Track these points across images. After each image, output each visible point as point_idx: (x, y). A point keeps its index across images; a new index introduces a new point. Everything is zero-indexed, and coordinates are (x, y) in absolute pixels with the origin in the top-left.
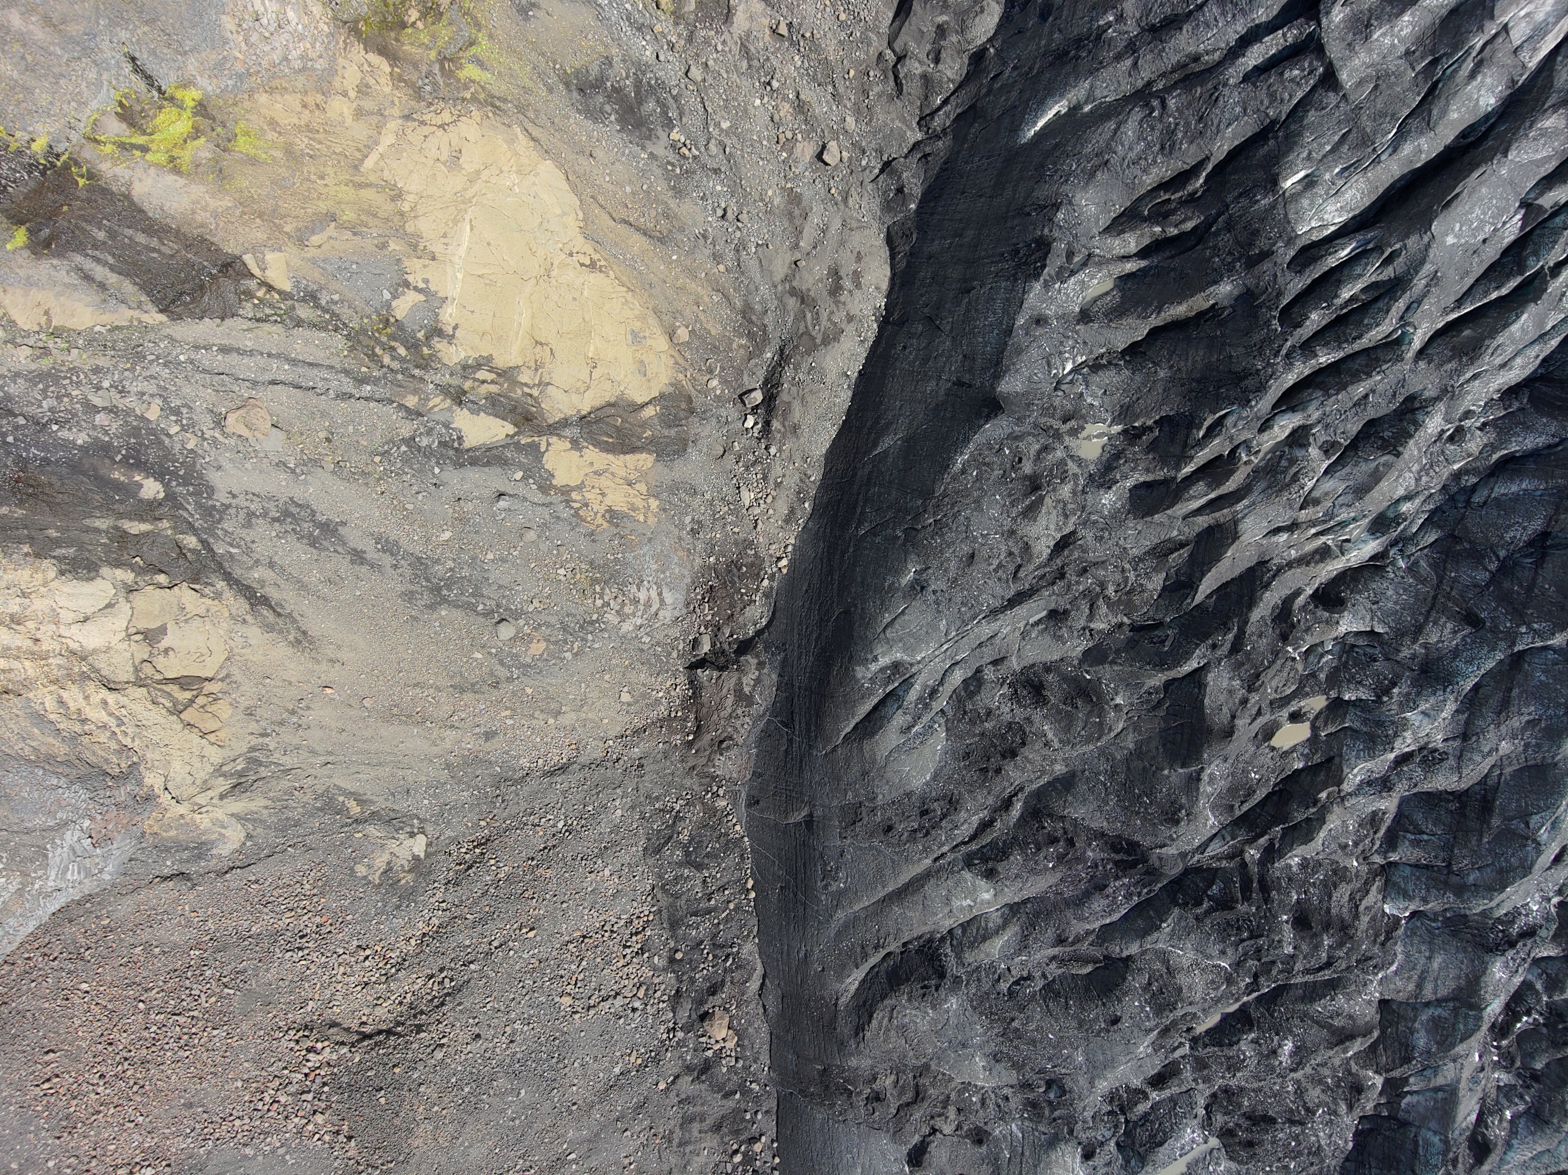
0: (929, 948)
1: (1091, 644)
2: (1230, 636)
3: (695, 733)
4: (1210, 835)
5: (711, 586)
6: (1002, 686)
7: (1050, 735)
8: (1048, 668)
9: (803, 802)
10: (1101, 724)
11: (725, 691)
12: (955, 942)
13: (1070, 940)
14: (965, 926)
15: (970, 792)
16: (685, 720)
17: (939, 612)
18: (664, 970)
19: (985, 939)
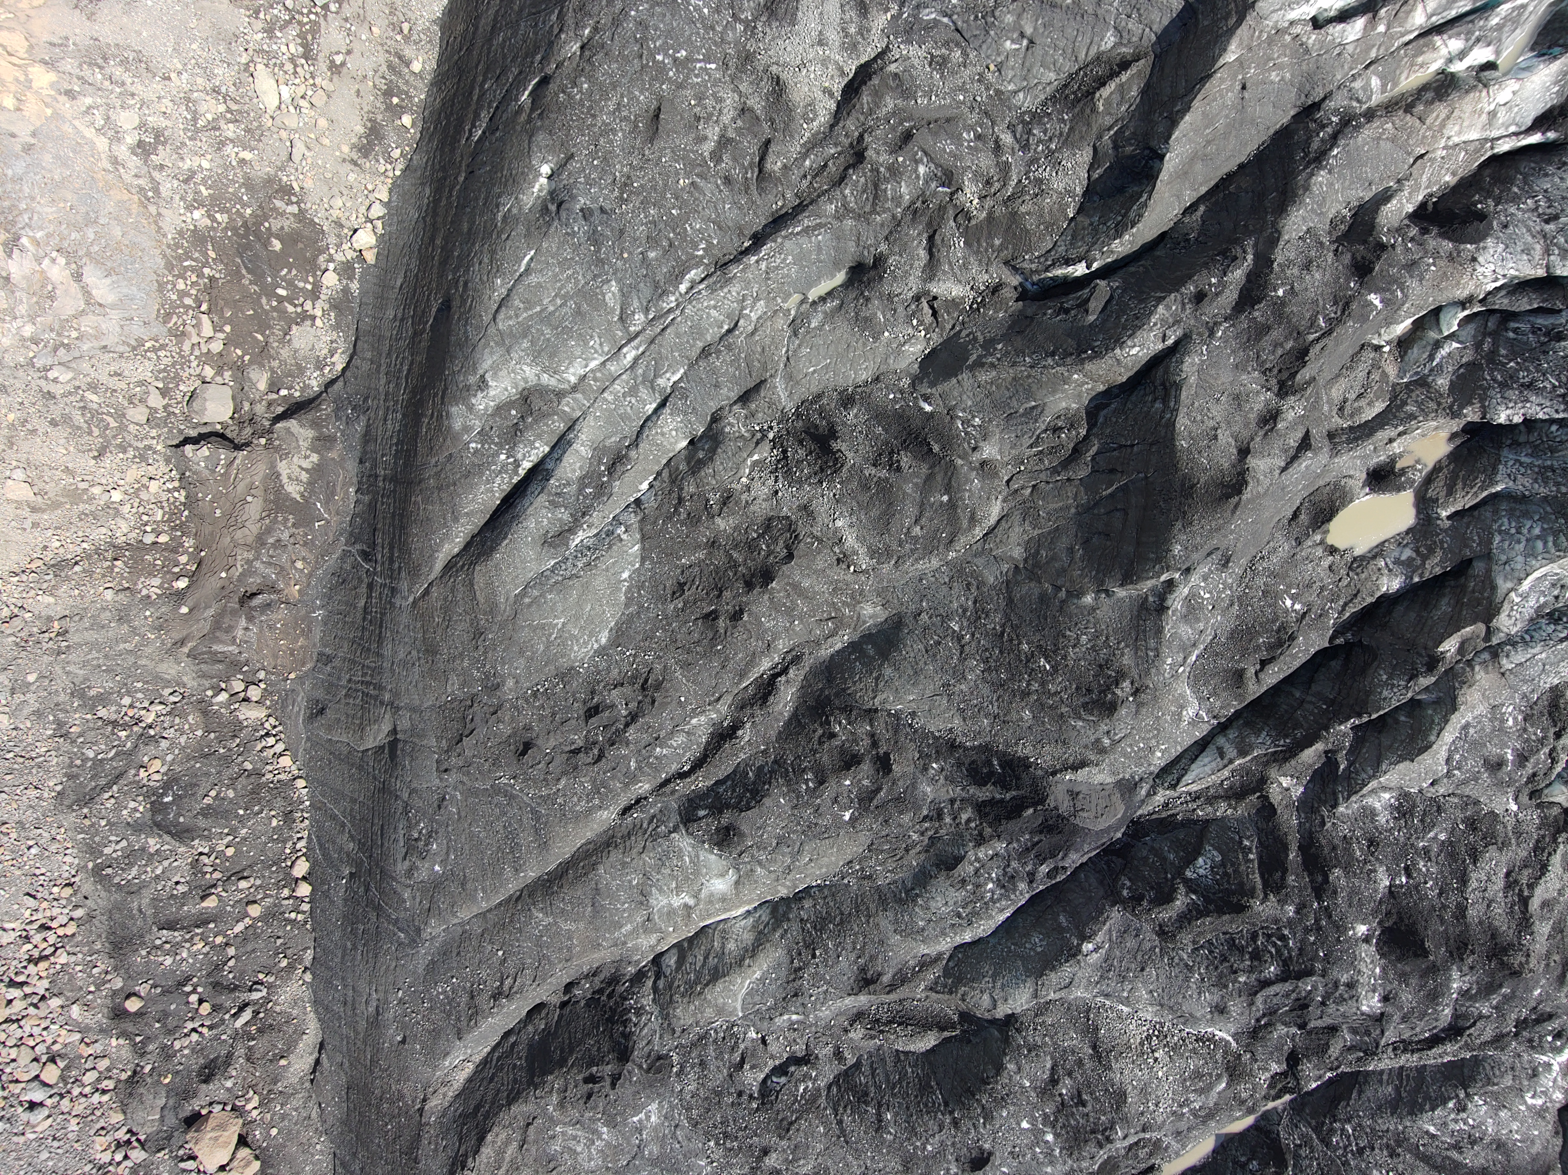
0: (610, 996)
1: (936, 338)
2: (1238, 275)
3: (192, 576)
4: (1188, 742)
5: (211, 279)
6: (757, 443)
7: (850, 540)
8: (847, 400)
9: (382, 703)
10: (952, 505)
11: (241, 487)
12: (661, 984)
13: (886, 979)
14: (683, 949)
15: (686, 665)
16: (175, 551)
17: (600, 262)
18: (102, 1031)
19: (716, 975)
